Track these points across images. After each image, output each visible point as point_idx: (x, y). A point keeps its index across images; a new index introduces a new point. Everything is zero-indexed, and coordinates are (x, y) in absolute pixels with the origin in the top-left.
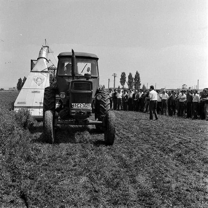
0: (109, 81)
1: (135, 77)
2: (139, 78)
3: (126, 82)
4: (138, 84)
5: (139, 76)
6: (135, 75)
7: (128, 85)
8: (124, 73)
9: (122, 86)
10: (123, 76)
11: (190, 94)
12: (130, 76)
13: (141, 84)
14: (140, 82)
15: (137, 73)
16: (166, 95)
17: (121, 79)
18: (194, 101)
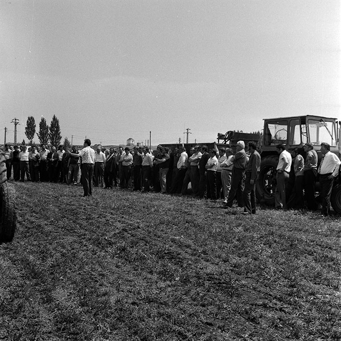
0: (6, 132)
1: (51, 125)
2: (58, 127)
3: (35, 134)
4: (56, 137)
5: (58, 124)
6: (52, 122)
7: (39, 138)
8: (32, 118)
9: (29, 141)
10: (31, 122)
11: (138, 153)
12: (43, 124)
13: (61, 137)
14: (59, 134)
15: (54, 119)
16: (102, 155)
17: (26, 128)
18: (144, 163)
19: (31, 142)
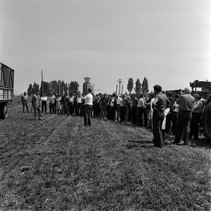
0: (117, 87)
1: (143, 83)
2: (147, 84)
4: (146, 90)
5: (147, 83)
6: (143, 81)
7: (135, 91)
8: (131, 79)
9: (129, 93)
10: (130, 82)
12: (138, 82)
13: (149, 91)
15: (145, 79)
17: (128, 85)
18: (138, 106)
19: (130, 93)
